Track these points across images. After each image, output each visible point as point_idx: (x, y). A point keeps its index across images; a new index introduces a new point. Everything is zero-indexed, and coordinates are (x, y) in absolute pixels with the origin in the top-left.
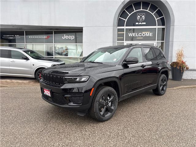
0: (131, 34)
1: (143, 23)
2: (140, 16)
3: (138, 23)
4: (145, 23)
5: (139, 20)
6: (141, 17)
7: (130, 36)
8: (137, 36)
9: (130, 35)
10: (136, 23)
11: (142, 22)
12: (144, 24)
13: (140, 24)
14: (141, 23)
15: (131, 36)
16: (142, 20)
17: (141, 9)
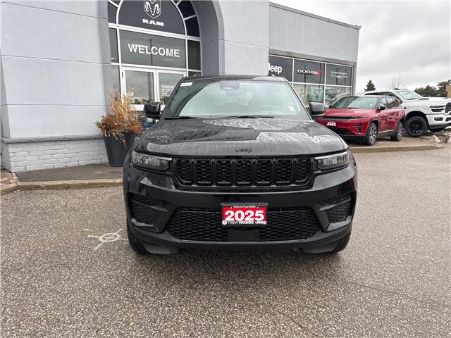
0: (133, 45)
1: (158, 23)
2: (150, 2)
3: (147, 21)
4: (162, 24)
5: (150, 13)
6: (153, 6)
8: (147, 53)
9: (133, 47)
10: (144, 21)
11: (155, 20)
12: (161, 26)
13: (151, 23)
14: (154, 23)
16: (156, 14)
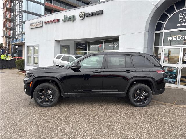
0: (170, 37)
2: (183, 15)
3: (180, 25)
5: (182, 20)
6: (184, 17)
7: (169, 40)
8: (177, 39)
10: (178, 25)
13: (182, 25)
14: (184, 24)
15: (171, 40)
17: (184, 8)
